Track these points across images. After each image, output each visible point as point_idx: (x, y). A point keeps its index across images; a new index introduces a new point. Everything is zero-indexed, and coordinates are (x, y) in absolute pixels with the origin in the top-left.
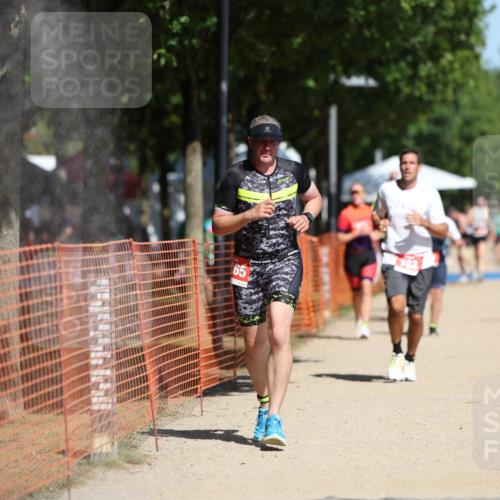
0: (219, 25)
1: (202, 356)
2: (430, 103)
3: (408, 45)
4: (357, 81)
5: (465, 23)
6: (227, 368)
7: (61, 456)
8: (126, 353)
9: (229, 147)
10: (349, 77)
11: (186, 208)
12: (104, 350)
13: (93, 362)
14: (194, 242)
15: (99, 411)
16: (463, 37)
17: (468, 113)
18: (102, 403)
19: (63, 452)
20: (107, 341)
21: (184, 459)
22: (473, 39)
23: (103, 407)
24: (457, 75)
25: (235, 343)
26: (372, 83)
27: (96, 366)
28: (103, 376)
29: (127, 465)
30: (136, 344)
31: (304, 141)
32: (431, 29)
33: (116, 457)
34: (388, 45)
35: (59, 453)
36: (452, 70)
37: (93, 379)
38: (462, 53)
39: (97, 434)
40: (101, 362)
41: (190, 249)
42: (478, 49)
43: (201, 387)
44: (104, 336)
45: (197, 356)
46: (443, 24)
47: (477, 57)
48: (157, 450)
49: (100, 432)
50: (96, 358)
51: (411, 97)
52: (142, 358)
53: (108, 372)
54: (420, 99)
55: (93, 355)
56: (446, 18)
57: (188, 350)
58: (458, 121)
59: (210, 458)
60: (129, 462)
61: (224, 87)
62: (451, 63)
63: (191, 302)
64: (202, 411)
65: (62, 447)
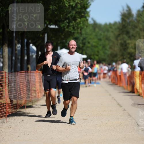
1: (7, 105)
2: (74, 33)
3: (67, 17)
4: (53, 27)
5: (83, 10)
6: (14, 109)
9: (16, 45)
10: (50, 25)
11: (3, 63)
14: (5, 72)
16: (83, 14)
17: (84, 36)
21: (1, 135)
22: (86, 15)
24: (81, 25)
25: (17, 102)
26: (57, 27)
31: (37, 44)
32: (74, 12)
36: (80, 23)
38: (83, 19)
41: (4, 74)
42: (87, 18)
43: (6, 114)
45: (6, 105)
46: (77, 10)
47: (87, 20)
51: (68, 31)
54: (71, 32)
56: (78, 9)
57: (3, 104)
58: (81, 38)
59: (9, 135)
62: (80, 22)
63: (4, 90)
64: (7, 122)
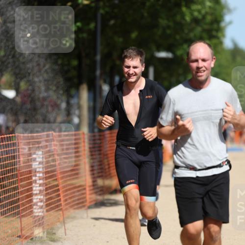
0: (96, 27)
1: (88, 189)
3: (188, 37)
4: (163, 55)
5: (215, 26)
6: (100, 195)
7: (19, 238)
8: (50, 188)
9: (101, 87)
10: (159, 50)
11: (79, 117)
12: (40, 186)
13: (35, 192)
14: (84, 134)
15: (38, 216)
16: (214, 33)
18: (40, 212)
19: (19, 237)
20: (41, 182)
21: (79, 240)
22: (220, 35)
23: (40, 214)
25: (104, 183)
26: (170, 55)
27: (36, 194)
28: (40, 199)
29: (50, 243)
30: (56, 183)
32: (199, 29)
33: (45, 239)
34: (178, 37)
35: (18, 237)
37: (35, 201)
38: (214, 41)
39: (37, 227)
40: (38, 192)
41: (81, 136)
42: (222, 39)
43: (88, 204)
44: (40, 179)
45: (85, 189)
46: (206, 27)
47: (221, 43)
48: (66, 235)
49: (39, 226)
50: (35, 190)
52: (58, 190)
53: (42, 197)
55: (34, 189)
56: (206, 24)
59: (91, 239)
60: (52, 241)
61: (98, 58)
63: (82, 163)
64: (87, 216)
65: (19, 234)
